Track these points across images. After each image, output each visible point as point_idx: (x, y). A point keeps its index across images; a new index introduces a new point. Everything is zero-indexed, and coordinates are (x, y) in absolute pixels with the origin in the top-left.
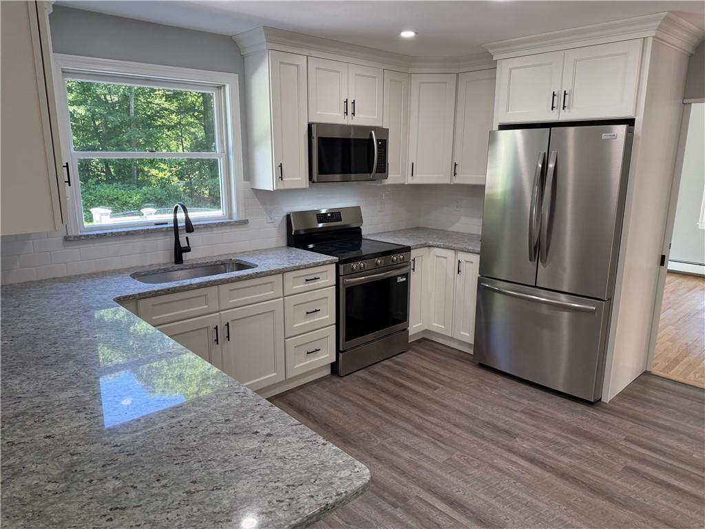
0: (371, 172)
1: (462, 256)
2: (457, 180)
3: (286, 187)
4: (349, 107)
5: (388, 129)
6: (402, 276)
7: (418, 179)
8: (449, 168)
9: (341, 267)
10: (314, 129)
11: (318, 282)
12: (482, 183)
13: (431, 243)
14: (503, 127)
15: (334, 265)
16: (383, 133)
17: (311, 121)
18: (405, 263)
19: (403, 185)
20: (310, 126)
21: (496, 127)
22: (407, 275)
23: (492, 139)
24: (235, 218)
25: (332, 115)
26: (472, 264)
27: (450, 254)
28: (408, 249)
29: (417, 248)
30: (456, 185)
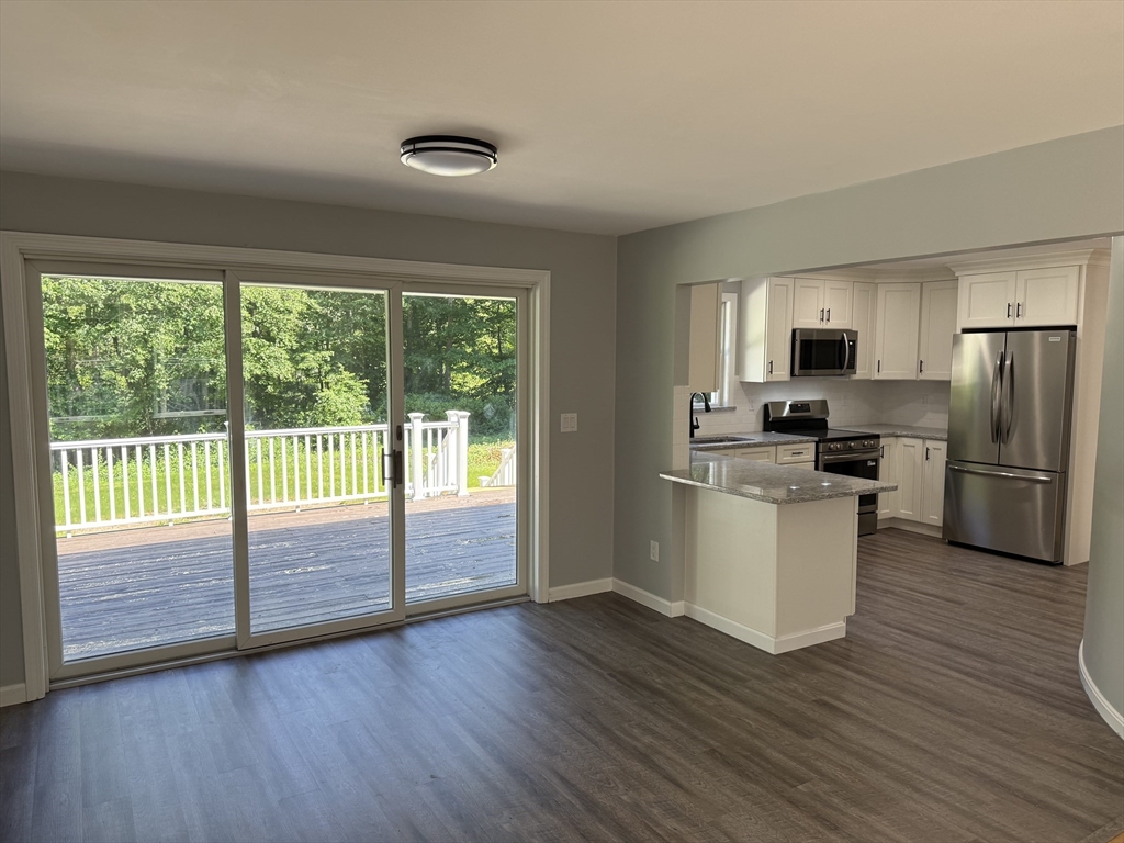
0: (841, 368)
1: (930, 444)
2: (923, 377)
3: (774, 379)
4: (825, 315)
5: (857, 332)
6: (872, 460)
7: (883, 376)
8: (914, 365)
9: (821, 445)
10: (798, 333)
11: (802, 456)
12: (947, 379)
13: (899, 433)
14: (966, 331)
15: (814, 444)
16: (853, 335)
17: (795, 327)
18: (875, 448)
19: (869, 381)
20: (794, 331)
21: (959, 331)
22: (876, 460)
23: (956, 340)
24: (726, 405)
25: (811, 321)
26: (940, 451)
27: (918, 442)
28: (878, 437)
29: (885, 436)
30: (922, 381)
